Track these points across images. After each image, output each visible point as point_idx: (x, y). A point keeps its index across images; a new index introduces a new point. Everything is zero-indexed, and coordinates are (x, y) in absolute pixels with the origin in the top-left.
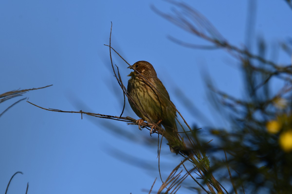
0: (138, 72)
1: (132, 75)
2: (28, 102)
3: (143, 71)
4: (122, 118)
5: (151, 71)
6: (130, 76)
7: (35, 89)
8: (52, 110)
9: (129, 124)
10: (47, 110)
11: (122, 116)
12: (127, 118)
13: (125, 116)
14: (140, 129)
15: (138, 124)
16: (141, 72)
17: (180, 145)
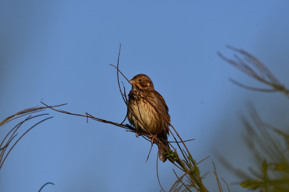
2: (42, 102)
4: (123, 125)
8: (61, 112)
9: (128, 131)
10: (57, 111)
13: (125, 125)
14: (137, 136)
17: (174, 155)
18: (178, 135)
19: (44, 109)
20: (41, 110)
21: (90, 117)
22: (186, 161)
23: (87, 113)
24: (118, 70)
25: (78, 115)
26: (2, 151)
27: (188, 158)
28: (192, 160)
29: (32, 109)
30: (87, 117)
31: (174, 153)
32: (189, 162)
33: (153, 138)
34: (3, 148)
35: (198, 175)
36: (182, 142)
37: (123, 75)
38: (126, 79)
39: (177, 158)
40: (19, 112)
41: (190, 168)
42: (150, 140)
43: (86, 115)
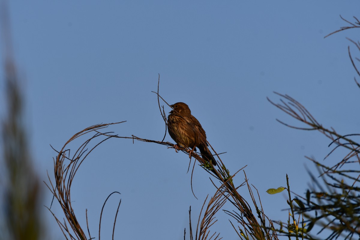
0: (176, 111)
1: (172, 112)
3: (180, 111)
4: (164, 143)
5: (186, 110)
6: (170, 113)
7: (113, 124)
9: (169, 147)
11: (163, 142)
12: (167, 143)
13: (166, 142)
14: (177, 152)
15: (175, 148)
16: (178, 112)
17: (210, 166)
18: (212, 149)
19: (107, 126)
20: (105, 126)
21: (135, 138)
22: (220, 170)
23: (133, 135)
24: (158, 95)
25: (126, 138)
26: (74, 163)
27: (222, 168)
28: (226, 170)
29: (97, 126)
30: (133, 138)
31: (210, 165)
32: (223, 172)
33: (191, 152)
34: (75, 160)
35: (231, 182)
36: (216, 154)
37: (164, 100)
38: (166, 103)
39: (212, 169)
40: (86, 129)
41: (224, 177)
42: (188, 153)
43: (132, 137)
